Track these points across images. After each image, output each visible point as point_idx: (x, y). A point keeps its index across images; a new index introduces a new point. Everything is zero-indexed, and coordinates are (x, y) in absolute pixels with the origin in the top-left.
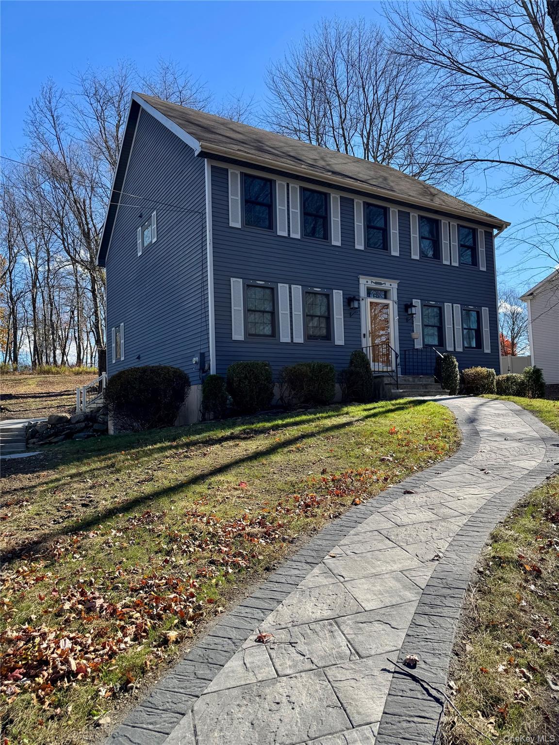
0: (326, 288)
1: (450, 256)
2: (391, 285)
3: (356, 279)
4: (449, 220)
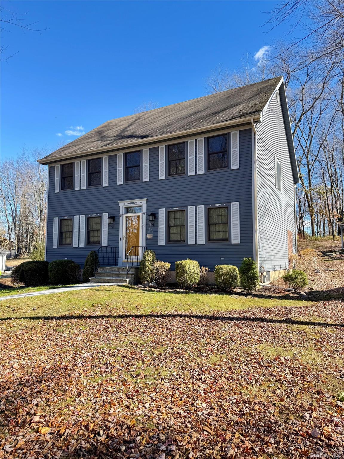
1: (196, 167)
2: (141, 202)
3: (117, 203)
4: (196, 137)
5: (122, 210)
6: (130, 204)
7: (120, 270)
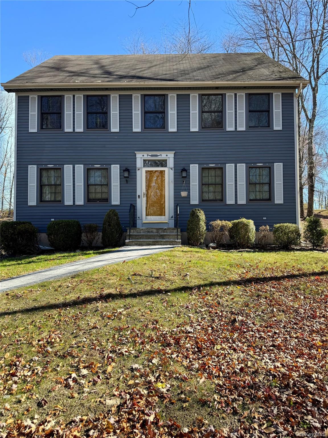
0: (105, 165)
1: (236, 123)
2: (167, 155)
3: (133, 154)
4: (236, 91)
5: (139, 163)
6: (152, 156)
7: (160, 231)
